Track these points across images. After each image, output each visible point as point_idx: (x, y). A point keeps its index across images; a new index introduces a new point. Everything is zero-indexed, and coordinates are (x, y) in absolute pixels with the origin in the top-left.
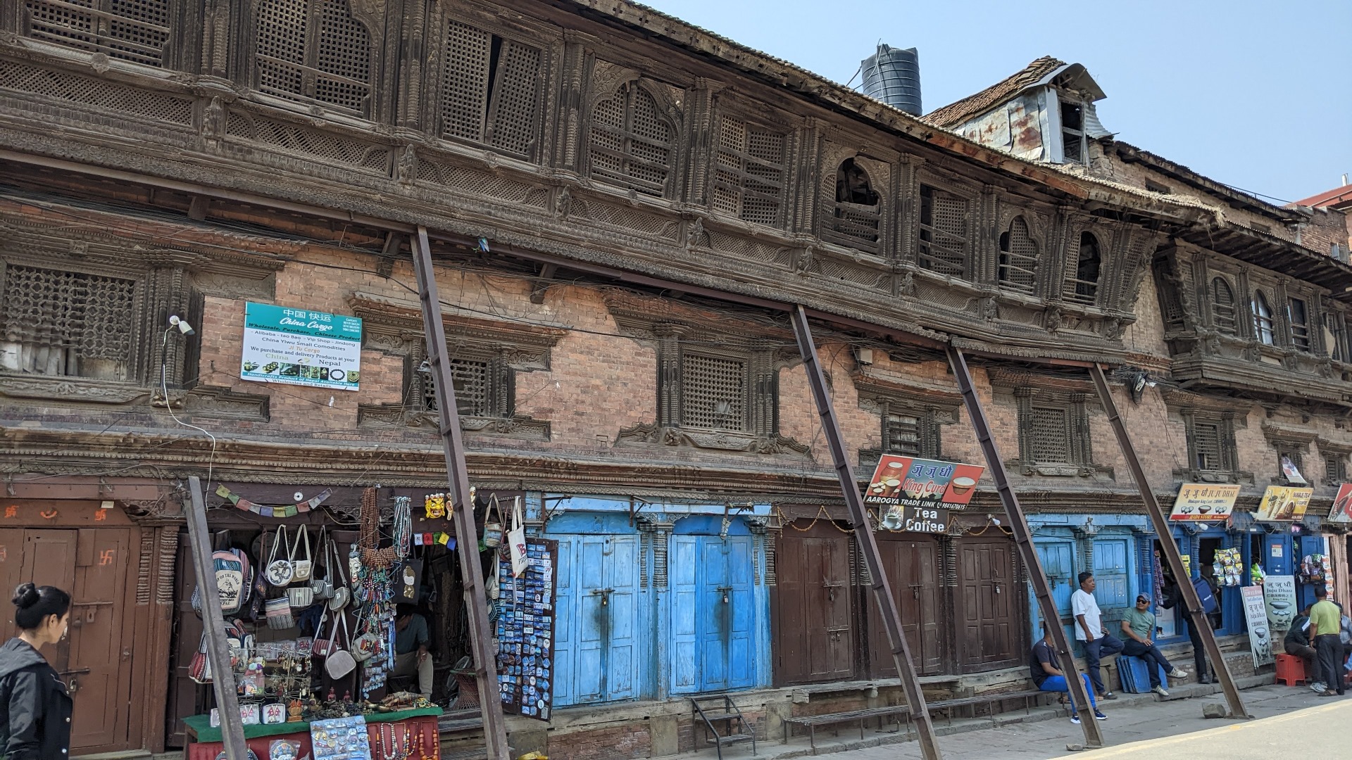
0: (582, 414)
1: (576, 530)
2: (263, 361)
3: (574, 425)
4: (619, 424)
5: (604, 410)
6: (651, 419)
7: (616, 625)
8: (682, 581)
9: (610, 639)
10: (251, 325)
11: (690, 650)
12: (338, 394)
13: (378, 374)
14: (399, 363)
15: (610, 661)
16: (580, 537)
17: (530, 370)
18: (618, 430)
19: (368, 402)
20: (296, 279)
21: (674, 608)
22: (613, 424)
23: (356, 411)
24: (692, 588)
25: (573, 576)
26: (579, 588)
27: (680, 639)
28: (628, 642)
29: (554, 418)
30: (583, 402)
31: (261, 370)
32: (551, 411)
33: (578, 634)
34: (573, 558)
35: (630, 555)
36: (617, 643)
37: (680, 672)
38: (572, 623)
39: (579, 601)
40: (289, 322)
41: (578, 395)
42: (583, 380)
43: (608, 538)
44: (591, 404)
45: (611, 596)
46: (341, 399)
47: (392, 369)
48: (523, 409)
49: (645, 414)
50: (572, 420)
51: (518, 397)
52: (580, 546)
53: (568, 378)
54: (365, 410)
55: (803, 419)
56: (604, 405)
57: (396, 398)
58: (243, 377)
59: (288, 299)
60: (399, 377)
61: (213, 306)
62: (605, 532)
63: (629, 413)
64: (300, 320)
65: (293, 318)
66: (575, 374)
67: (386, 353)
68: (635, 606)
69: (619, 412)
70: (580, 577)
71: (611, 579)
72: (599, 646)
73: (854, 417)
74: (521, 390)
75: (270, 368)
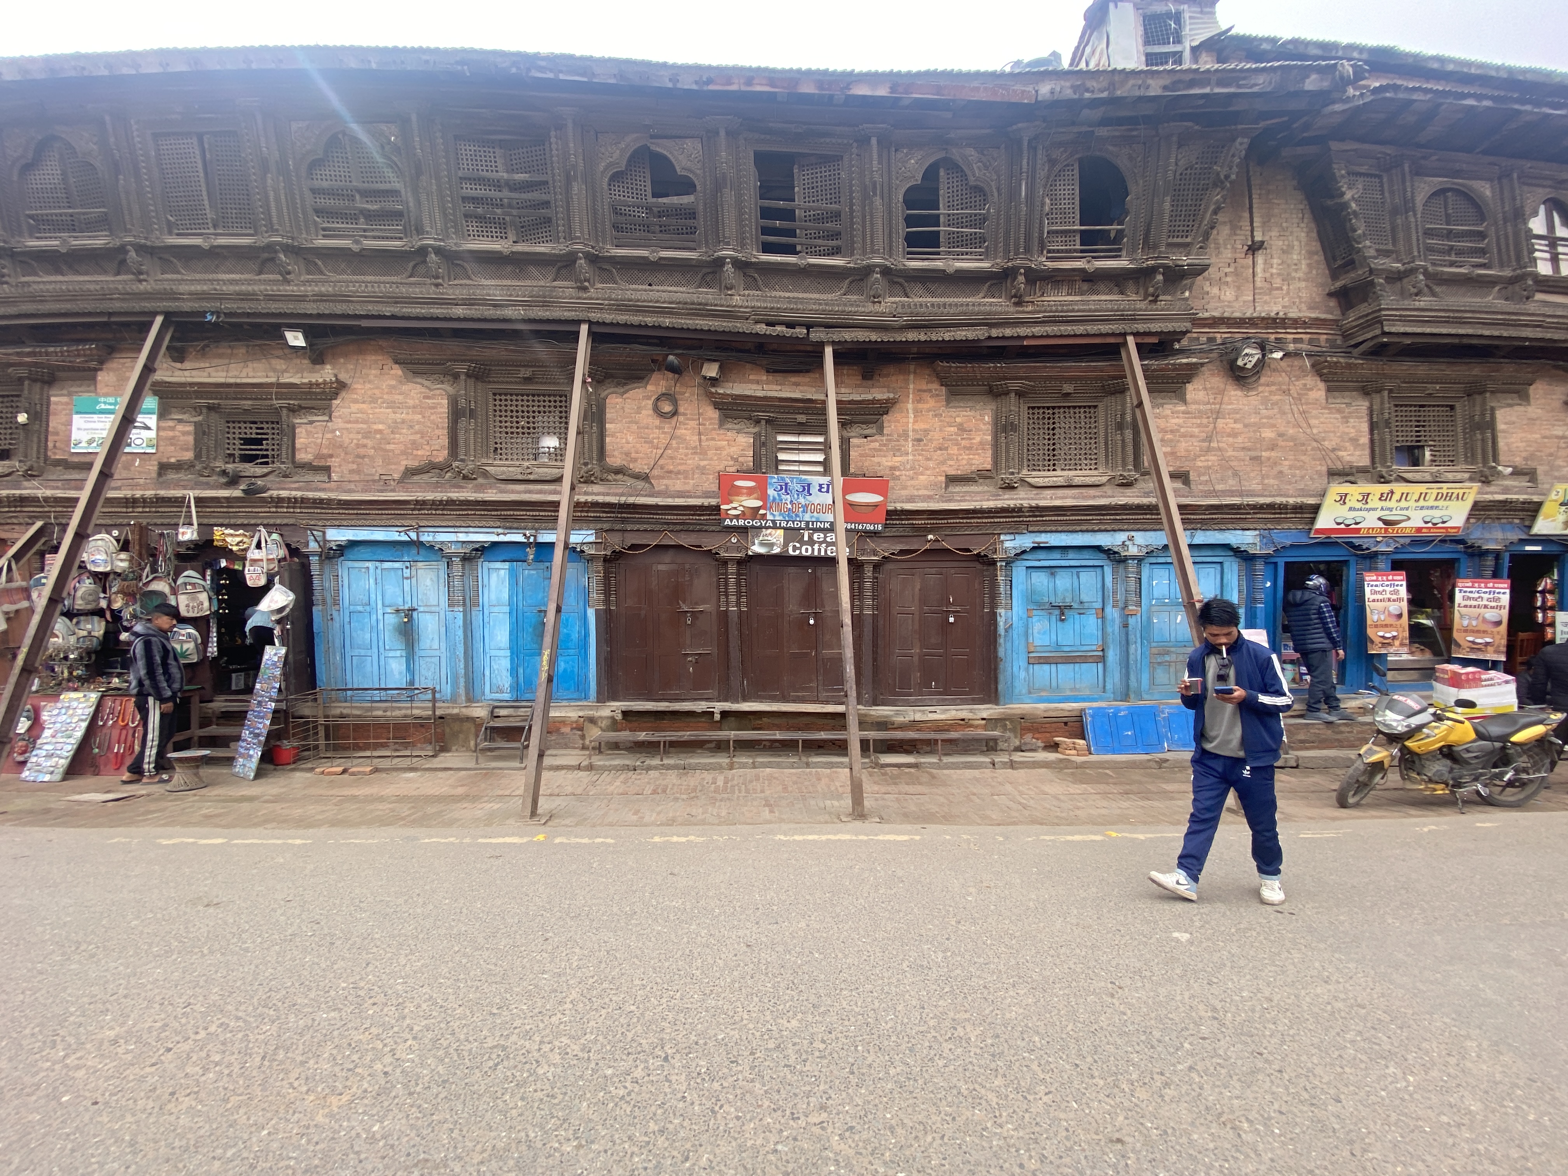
0: (364, 457)
1: (375, 558)
2: (84, 437)
3: (355, 467)
4: (404, 463)
5: (388, 451)
6: (441, 456)
7: (422, 638)
8: (494, 603)
9: (416, 649)
10: (77, 413)
11: (506, 663)
12: (143, 456)
13: (173, 438)
14: (190, 428)
15: (417, 667)
16: (378, 564)
17: (311, 422)
18: (402, 468)
19: (165, 460)
20: (111, 374)
21: (487, 625)
22: (398, 463)
23: (156, 468)
24: (507, 609)
25: (373, 596)
26: (380, 606)
27: (493, 653)
28: (437, 653)
29: (333, 462)
30: (365, 446)
31: (84, 444)
32: (331, 456)
33: (381, 644)
34: (372, 581)
35: (435, 579)
36: (422, 653)
37: (494, 681)
38: (374, 635)
39: (380, 617)
40: (103, 406)
41: (358, 440)
42: (364, 426)
43: (408, 564)
44: (373, 448)
45: (415, 614)
46: (145, 460)
47: (184, 433)
48: (302, 456)
49: (435, 453)
50: (353, 462)
51: (298, 446)
52: (379, 571)
53: (349, 426)
54: (164, 468)
55: (638, 445)
56: (388, 447)
57: (189, 455)
58: (73, 451)
59: (105, 390)
60: (191, 439)
61: (56, 403)
62: (406, 559)
63: (415, 452)
64: (110, 404)
65: (105, 403)
66: (357, 422)
67: (180, 421)
68: (443, 623)
69: (404, 453)
70: (379, 597)
71: (415, 599)
72: (404, 654)
73: (713, 439)
74: (300, 442)
75: (90, 442)
